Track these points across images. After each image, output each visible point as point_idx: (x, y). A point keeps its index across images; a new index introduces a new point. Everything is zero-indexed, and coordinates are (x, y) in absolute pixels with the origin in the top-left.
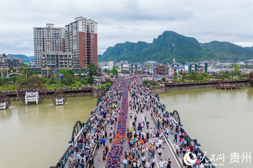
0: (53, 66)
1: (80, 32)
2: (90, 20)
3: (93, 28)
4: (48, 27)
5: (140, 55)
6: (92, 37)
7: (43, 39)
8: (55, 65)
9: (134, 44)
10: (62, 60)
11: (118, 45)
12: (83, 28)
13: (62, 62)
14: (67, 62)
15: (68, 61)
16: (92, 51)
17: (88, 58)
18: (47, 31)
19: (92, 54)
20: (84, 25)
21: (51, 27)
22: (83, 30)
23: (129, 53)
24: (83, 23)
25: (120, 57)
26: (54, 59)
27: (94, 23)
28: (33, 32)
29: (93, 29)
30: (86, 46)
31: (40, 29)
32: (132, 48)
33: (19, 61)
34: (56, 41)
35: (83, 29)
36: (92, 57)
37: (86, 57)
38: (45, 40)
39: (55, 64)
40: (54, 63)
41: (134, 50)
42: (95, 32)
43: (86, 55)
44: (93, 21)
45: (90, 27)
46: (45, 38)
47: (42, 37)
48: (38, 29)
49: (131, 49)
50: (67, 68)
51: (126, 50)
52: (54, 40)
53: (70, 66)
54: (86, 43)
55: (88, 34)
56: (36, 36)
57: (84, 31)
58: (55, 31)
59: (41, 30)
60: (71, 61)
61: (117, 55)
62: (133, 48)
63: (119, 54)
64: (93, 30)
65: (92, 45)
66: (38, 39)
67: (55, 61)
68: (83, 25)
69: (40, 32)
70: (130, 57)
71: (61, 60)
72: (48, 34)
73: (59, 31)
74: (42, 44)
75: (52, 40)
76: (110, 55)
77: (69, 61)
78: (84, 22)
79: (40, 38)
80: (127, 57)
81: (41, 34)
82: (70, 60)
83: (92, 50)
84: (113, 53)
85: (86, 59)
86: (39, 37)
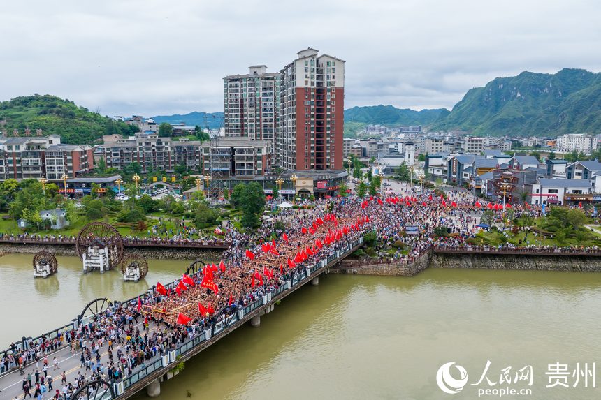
0: (224, 173)
1: (298, 89)
2: (324, 55)
3: (332, 75)
4: (252, 74)
5: (563, 110)
6: (329, 96)
7: (242, 101)
8: (228, 171)
9: (547, 77)
10: (242, 158)
11: (497, 81)
12: (307, 77)
13: (243, 165)
14: (253, 162)
15: (256, 162)
16: (328, 132)
17: (318, 149)
18: (249, 82)
19: (328, 138)
20: (309, 70)
21: (260, 72)
22: (307, 82)
23: (529, 104)
24: (307, 65)
25: (500, 117)
26: (227, 157)
27: (336, 62)
28: (223, 86)
29: (332, 77)
30: (313, 119)
31: (236, 80)
32: (537, 89)
33: (197, 148)
34: (265, 104)
35: (307, 79)
36: (328, 145)
37: (312, 145)
38: (245, 103)
39: (227, 167)
40: (226, 165)
41: (546, 95)
42: (337, 85)
43: (312, 142)
44: (334, 58)
45: (325, 74)
46: (245, 98)
47: (239, 98)
48: (232, 80)
49: (536, 94)
50: (253, 176)
51: (519, 95)
52: (263, 103)
53: (260, 173)
54: (313, 113)
55: (320, 91)
56: (229, 95)
57: (309, 85)
58: (265, 83)
59: (238, 83)
60: (261, 162)
61: (492, 111)
62: (542, 90)
63: (497, 106)
64: (332, 80)
65: (328, 116)
66: (231, 101)
67: (228, 162)
68: (306, 71)
69: (236, 86)
70: (528, 117)
71: (239, 158)
72: (251, 90)
73: (273, 81)
74: (240, 113)
75: (258, 103)
76: (473, 110)
77: (258, 162)
78: (309, 63)
79: (236, 100)
80: (520, 115)
81: (237, 91)
82: (260, 158)
83: (329, 129)
84: (481, 105)
85: (312, 151)
86: (233, 98)
